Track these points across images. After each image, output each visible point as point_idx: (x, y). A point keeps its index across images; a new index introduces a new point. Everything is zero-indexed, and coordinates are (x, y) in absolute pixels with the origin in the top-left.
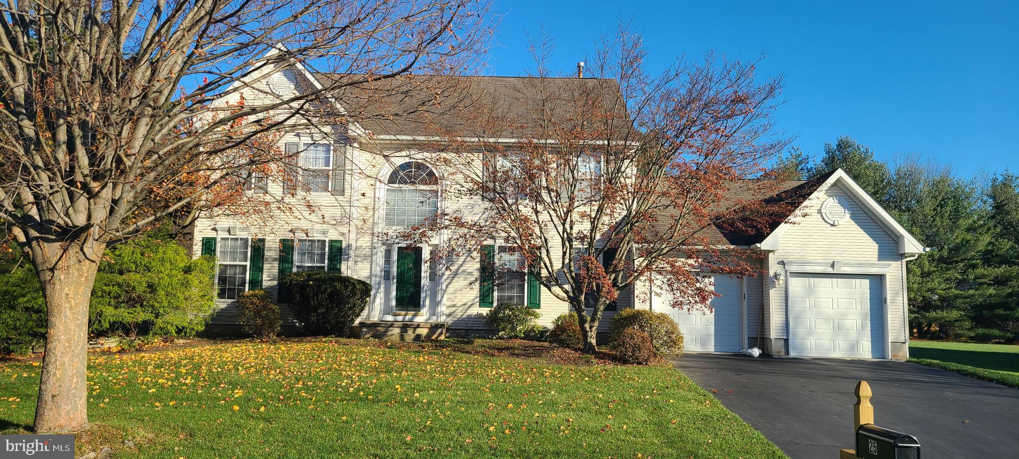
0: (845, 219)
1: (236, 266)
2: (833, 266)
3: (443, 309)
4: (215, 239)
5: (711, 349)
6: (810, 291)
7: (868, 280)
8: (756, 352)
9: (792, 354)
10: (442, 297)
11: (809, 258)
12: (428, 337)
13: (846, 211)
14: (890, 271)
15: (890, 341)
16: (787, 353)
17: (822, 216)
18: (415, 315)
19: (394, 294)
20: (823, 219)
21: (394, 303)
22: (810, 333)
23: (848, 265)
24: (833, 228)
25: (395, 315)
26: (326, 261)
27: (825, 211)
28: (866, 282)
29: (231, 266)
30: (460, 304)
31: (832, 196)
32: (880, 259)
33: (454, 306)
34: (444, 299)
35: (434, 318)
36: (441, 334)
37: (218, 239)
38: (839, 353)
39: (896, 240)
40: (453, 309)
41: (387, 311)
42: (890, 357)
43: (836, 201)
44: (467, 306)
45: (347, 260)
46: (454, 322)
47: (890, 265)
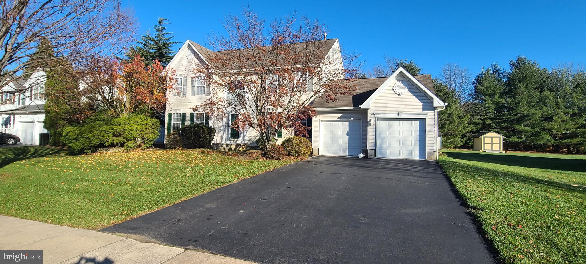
0: (405, 91)
1: (178, 123)
2: (398, 115)
3: (246, 138)
4: (171, 114)
5: (346, 154)
6: (390, 127)
7: (418, 121)
8: (361, 156)
9: (378, 156)
10: (246, 133)
11: (388, 112)
12: (235, 149)
13: (406, 88)
14: (428, 116)
15: (427, 150)
16: (375, 156)
17: (394, 91)
18: (237, 141)
19: (230, 132)
20: (395, 92)
21: (230, 136)
22: (389, 146)
23: (405, 114)
24: (399, 96)
25: (230, 141)
26: (204, 121)
27: (395, 88)
28: (417, 122)
29: (176, 123)
30: (253, 136)
31: (399, 81)
32: (423, 110)
33: (251, 137)
34: (247, 134)
35: (244, 142)
36: (240, 147)
37: (172, 114)
38: (403, 156)
39: (432, 100)
40: (251, 138)
41: (228, 139)
42: (426, 158)
43: (401, 83)
44: (255, 137)
45: (211, 120)
46: (251, 143)
47: (428, 113)
